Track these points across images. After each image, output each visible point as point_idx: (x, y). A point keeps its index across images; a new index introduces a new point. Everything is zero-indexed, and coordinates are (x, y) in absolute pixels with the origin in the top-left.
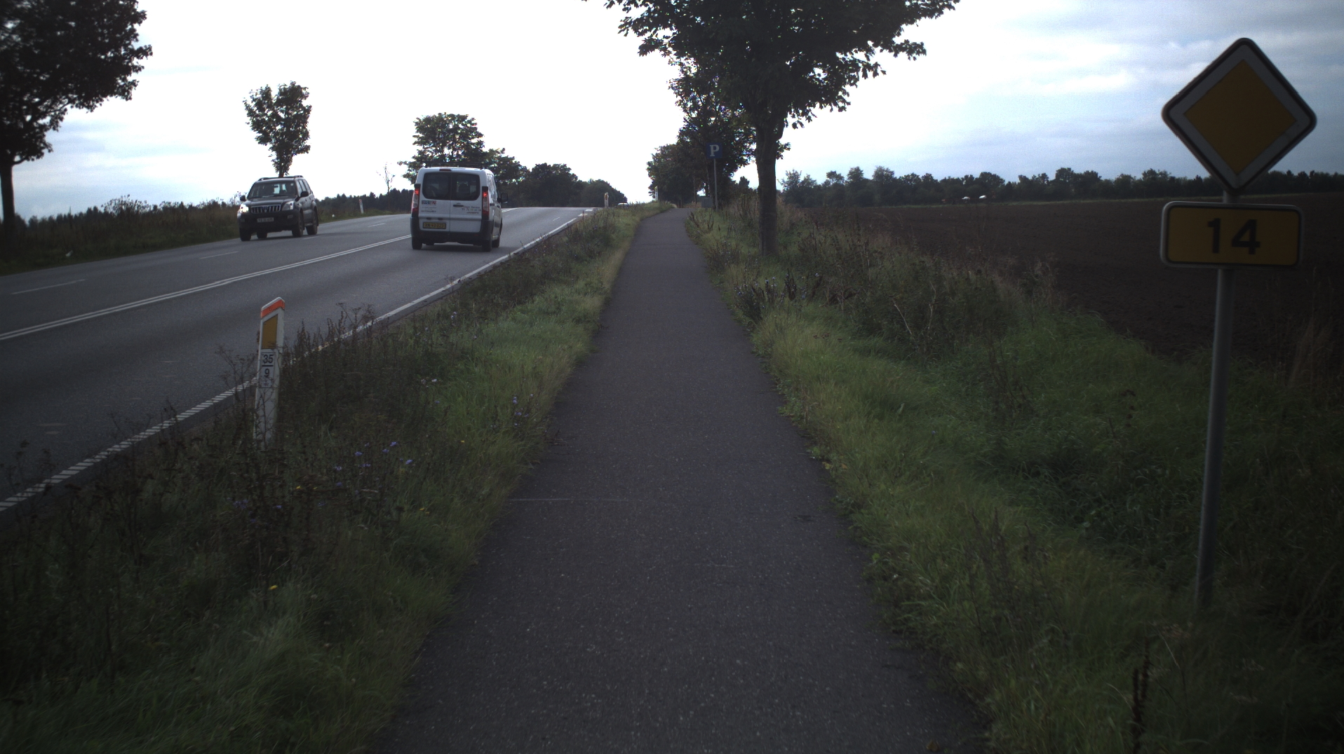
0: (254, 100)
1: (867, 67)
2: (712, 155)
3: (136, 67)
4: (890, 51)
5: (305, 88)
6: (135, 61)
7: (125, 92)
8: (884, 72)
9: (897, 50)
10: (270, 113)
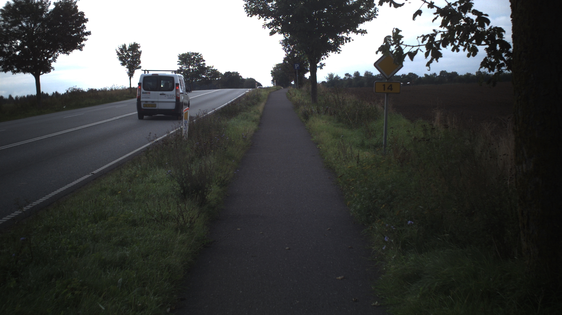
0: (120, 49)
1: (347, 39)
2: (296, 68)
3: (85, 39)
4: (355, 33)
5: (139, 44)
6: (85, 37)
7: (80, 48)
8: (353, 40)
9: (357, 32)
10: (126, 54)
